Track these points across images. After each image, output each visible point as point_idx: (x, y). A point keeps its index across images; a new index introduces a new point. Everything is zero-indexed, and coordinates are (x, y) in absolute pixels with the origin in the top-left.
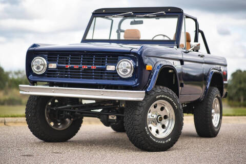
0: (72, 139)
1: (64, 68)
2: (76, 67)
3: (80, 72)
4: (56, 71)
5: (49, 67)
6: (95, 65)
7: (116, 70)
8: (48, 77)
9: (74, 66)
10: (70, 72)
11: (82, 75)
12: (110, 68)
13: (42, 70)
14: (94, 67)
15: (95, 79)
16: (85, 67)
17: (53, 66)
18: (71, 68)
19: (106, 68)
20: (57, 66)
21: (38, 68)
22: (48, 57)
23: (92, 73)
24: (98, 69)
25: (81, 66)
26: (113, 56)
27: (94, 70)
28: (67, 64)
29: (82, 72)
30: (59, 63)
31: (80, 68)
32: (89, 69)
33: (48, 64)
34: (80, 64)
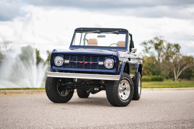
0: (69, 101)
1: (74, 63)
2: (81, 62)
3: (83, 65)
4: (69, 64)
5: (65, 62)
6: (92, 61)
7: (104, 64)
8: (64, 67)
9: (79, 62)
10: (77, 65)
11: (84, 67)
12: (101, 63)
13: (61, 64)
14: (91, 63)
15: (92, 69)
16: (86, 62)
17: (67, 61)
18: (77, 63)
19: (98, 63)
20: (70, 62)
21: (58, 62)
22: (64, 57)
23: (90, 65)
24: (93, 64)
25: (84, 62)
26: (101, 57)
27: (91, 64)
28: (76, 61)
29: (84, 65)
30: (70, 60)
31: (83, 63)
32: (89, 63)
33: (64, 61)
34: (83, 61)
